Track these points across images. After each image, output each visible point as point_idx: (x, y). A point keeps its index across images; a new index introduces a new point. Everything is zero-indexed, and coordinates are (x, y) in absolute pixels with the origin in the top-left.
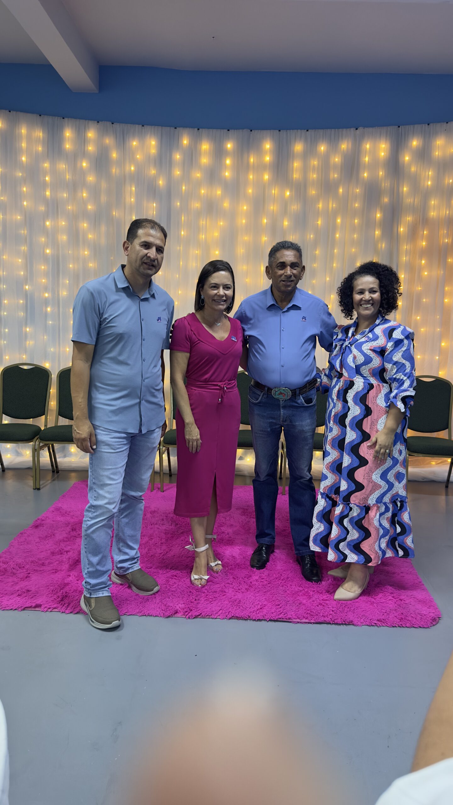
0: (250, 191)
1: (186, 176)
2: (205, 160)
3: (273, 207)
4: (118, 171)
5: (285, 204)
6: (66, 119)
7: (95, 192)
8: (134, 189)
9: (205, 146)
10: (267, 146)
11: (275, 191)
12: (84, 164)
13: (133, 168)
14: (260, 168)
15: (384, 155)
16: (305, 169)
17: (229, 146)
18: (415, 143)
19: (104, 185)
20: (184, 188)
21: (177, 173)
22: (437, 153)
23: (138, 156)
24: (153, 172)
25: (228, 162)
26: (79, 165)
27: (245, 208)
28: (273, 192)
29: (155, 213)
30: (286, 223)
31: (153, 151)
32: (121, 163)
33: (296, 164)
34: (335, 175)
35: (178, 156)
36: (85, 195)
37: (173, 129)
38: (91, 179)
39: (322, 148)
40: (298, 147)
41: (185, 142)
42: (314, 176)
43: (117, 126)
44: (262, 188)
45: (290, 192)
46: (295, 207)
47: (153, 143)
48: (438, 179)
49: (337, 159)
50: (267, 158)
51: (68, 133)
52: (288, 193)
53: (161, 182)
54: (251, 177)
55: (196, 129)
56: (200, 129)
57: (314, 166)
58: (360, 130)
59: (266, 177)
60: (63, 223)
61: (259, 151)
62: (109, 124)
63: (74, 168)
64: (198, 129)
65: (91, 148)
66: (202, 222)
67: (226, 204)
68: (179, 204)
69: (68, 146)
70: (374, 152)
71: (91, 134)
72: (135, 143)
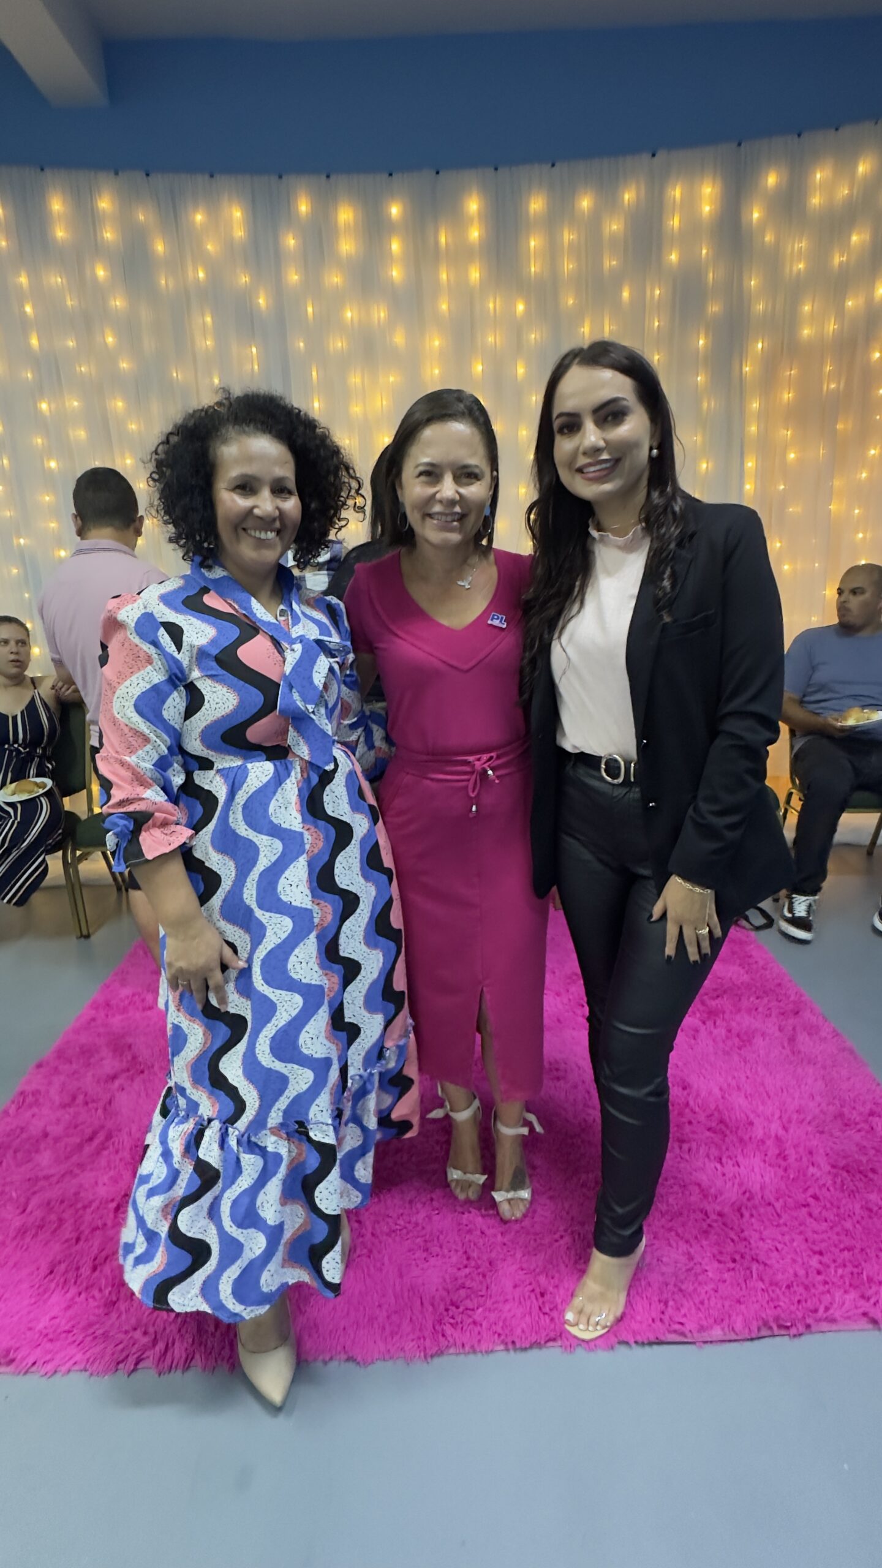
0: (444, 307)
1: (313, 284)
2: (347, 246)
3: (493, 339)
4: (171, 285)
5: (517, 330)
6: (48, 172)
7: (129, 330)
8: (208, 319)
9: (345, 215)
10: (473, 205)
11: (492, 305)
12: (101, 273)
13: (201, 275)
14: (461, 255)
15: (710, 211)
16: (553, 251)
17: (395, 210)
18: (772, 179)
19: (145, 314)
20: (310, 310)
21: (293, 277)
22: (816, 200)
23: (209, 247)
24: (244, 280)
25: (396, 246)
26: (88, 272)
27: (437, 343)
29: (256, 367)
30: (521, 370)
31: (239, 233)
32: (176, 263)
33: (534, 243)
34: (610, 263)
35: (291, 242)
36: (110, 340)
37: (274, 179)
38: (118, 303)
39: (585, 203)
40: (536, 205)
41: (304, 207)
42: (568, 266)
43: (159, 181)
44: (467, 298)
45: (525, 305)
46: (535, 336)
47: (237, 214)
48: (819, 256)
49: (614, 226)
50: (475, 234)
51: (57, 205)
52: (520, 307)
53: (262, 301)
54: (444, 276)
55: (324, 177)
56: (331, 176)
57: (570, 243)
58: (661, 155)
59: (475, 274)
60: (76, 404)
61: (459, 221)
62: (139, 175)
63: (81, 281)
64: (328, 177)
65: (108, 235)
66: (355, 379)
67: (399, 339)
68: (302, 344)
69: (60, 233)
70: (691, 202)
71: (105, 204)
72: (199, 218)
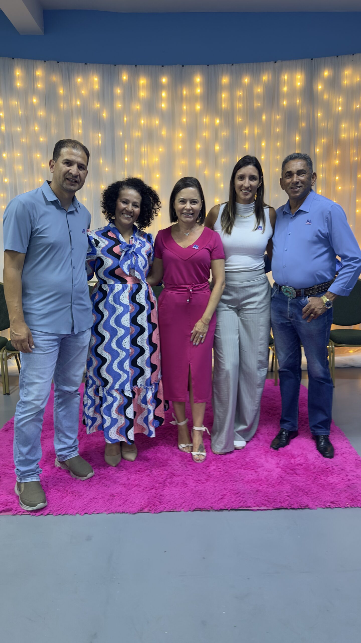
0: (184, 120)
1: (127, 109)
2: (143, 94)
3: (205, 134)
4: (65, 106)
5: (216, 131)
6: (16, 59)
7: (45, 125)
8: (80, 121)
9: (143, 81)
10: (198, 79)
11: (206, 120)
12: (35, 100)
13: (79, 103)
14: (192, 99)
15: (300, 85)
16: (232, 99)
17: (164, 80)
18: (326, 73)
19: (53, 119)
20: (125, 119)
21: (119, 105)
22: (345, 82)
23: (83, 92)
24: (97, 106)
25: (164, 94)
26: (29, 101)
27: (181, 135)
28: (205, 120)
29: (100, 142)
30: (217, 148)
31: (96, 87)
32: (68, 98)
33: (224, 95)
34: (257, 104)
35: (118, 91)
36: (36, 128)
37: (113, 66)
38: (41, 113)
39: (246, 80)
40: (225, 80)
41: (125, 77)
42: (239, 105)
43: (62, 64)
44: (194, 117)
45: (220, 120)
46: (224, 134)
47: (96, 79)
48: (348, 105)
49: (259, 90)
50: (198, 91)
51: (18, 73)
52: (218, 121)
53: (104, 115)
54: (185, 107)
55: (134, 66)
56: (137, 66)
57: (240, 96)
58: (279, 63)
59: (198, 107)
60: (19, 155)
61: (191, 85)
62: (55, 63)
63: (26, 105)
64: (136, 66)
65: (39, 85)
66: (144, 149)
67: (164, 133)
68: (121, 133)
69: (18, 84)
70: (291, 82)
71: (39, 73)
72: (79, 80)
